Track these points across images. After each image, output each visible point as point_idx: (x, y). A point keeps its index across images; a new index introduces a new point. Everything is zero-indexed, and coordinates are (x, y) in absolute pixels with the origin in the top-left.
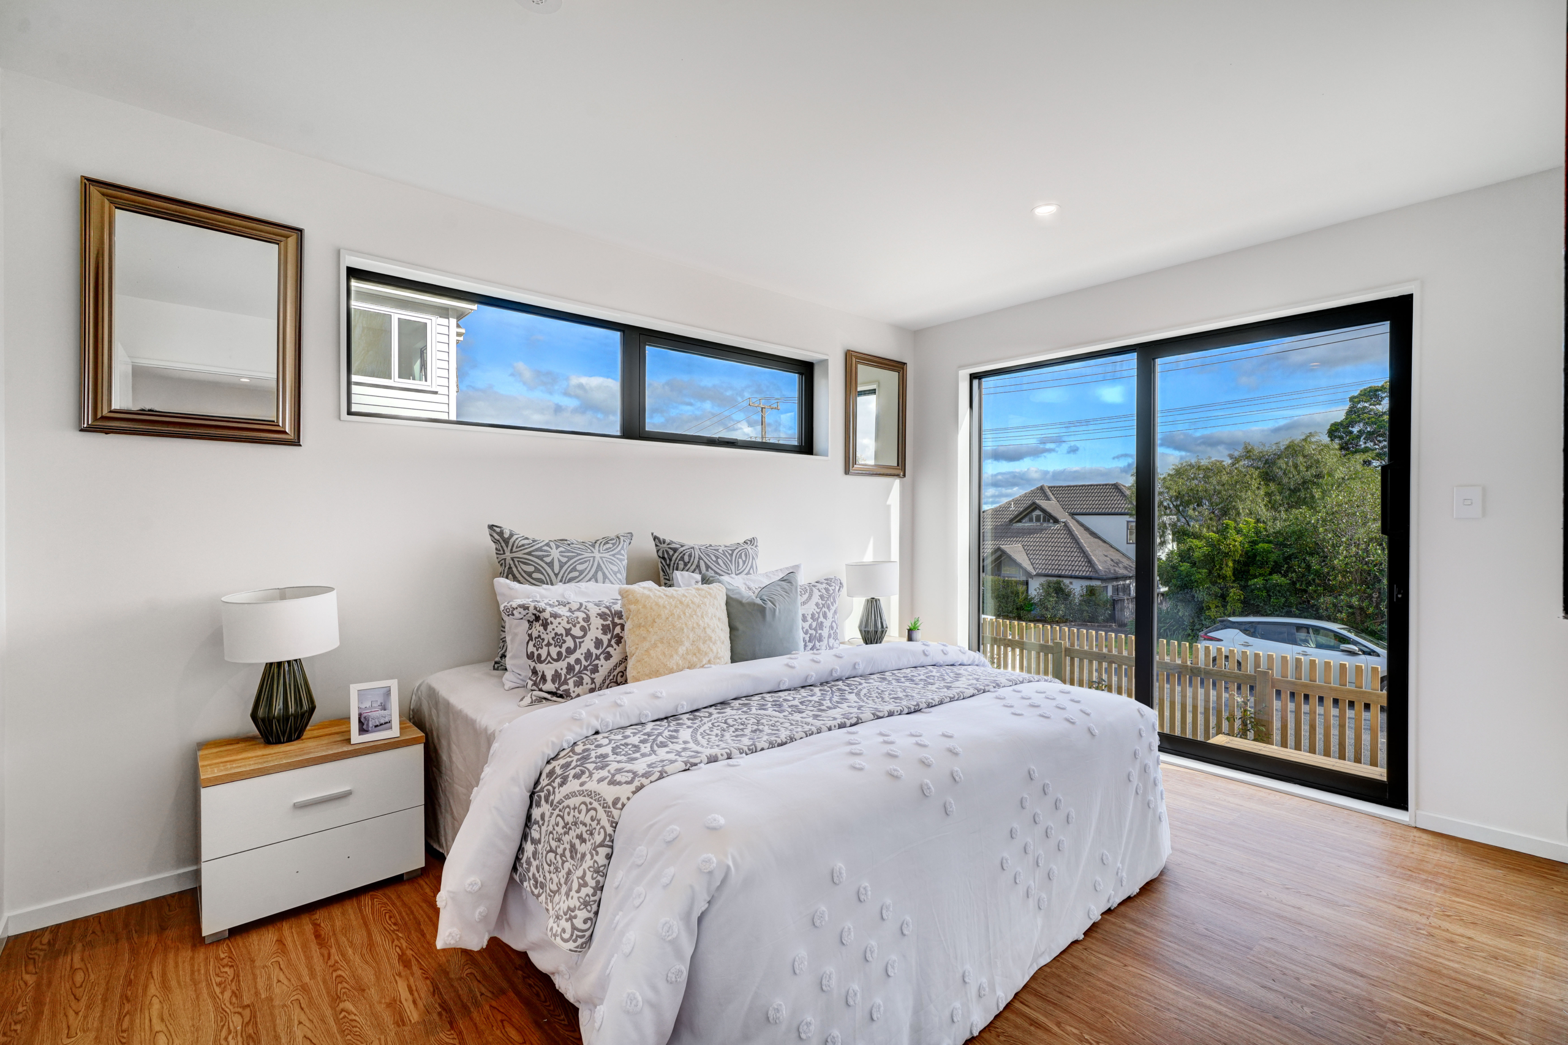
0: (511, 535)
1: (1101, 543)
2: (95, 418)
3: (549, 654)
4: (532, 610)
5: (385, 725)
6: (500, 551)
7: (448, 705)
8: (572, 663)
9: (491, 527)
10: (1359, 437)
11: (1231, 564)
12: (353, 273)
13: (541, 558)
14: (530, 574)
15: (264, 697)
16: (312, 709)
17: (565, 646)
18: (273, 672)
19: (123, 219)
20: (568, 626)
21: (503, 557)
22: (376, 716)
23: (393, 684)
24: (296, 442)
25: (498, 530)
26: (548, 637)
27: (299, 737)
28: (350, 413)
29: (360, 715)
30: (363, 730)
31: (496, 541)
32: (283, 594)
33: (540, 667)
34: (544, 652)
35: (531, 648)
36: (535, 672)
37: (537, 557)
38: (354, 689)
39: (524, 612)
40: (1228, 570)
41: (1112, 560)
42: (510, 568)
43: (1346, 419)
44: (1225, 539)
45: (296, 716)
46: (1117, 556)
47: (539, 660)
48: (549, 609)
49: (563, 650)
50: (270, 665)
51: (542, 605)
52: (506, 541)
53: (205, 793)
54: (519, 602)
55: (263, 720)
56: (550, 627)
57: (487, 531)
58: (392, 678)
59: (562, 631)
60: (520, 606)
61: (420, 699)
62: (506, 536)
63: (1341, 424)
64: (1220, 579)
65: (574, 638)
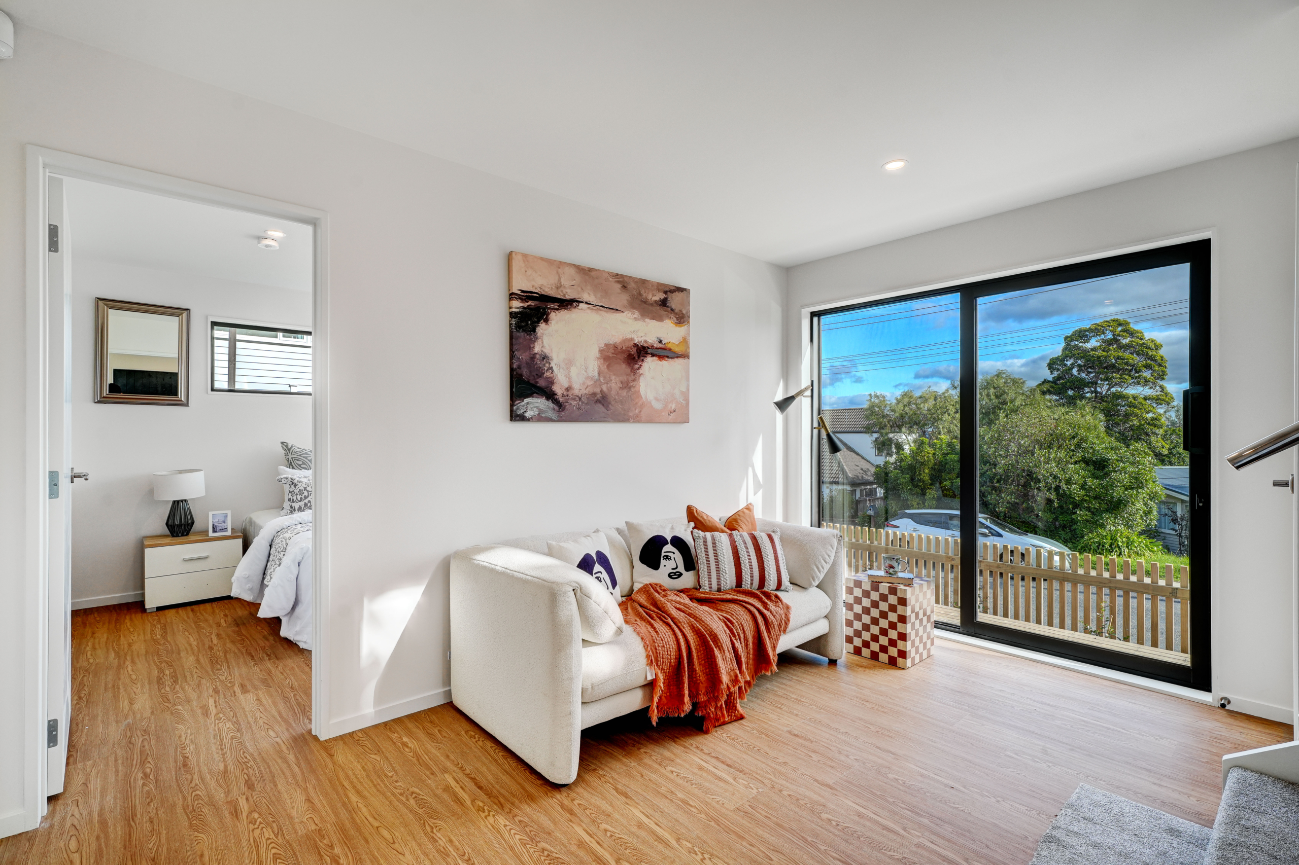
0: (292, 447)
1: (854, 455)
2: (101, 398)
3: (297, 499)
4: (289, 479)
5: (225, 530)
6: (286, 454)
7: (255, 523)
8: (307, 502)
9: (282, 443)
10: (1071, 369)
11: (927, 471)
12: (214, 324)
13: (306, 458)
14: (300, 465)
15: (172, 516)
16: (193, 523)
17: (303, 495)
18: (176, 504)
19: (112, 313)
20: (305, 486)
21: (287, 457)
22: (220, 525)
23: (229, 513)
24: (187, 405)
25: (286, 444)
26: (296, 491)
27: (187, 535)
28: (213, 390)
29: (213, 525)
30: (214, 531)
31: (285, 450)
32: (181, 472)
33: (293, 504)
34: (295, 498)
35: (290, 497)
36: (291, 507)
37: (304, 457)
38: (211, 514)
39: (287, 480)
40: (925, 474)
41: (862, 469)
42: (291, 462)
43: (1062, 354)
44: (921, 452)
45: (185, 525)
46: (865, 465)
47: (293, 502)
48: (297, 479)
49: (303, 497)
50: (174, 502)
51: (293, 477)
52: (289, 450)
53: (146, 550)
54: (285, 476)
55: (171, 526)
56: (297, 487)
57: (280, 445)
58: (228, 510)
59: (302, 488)
60: (284, 478)
61: (246, 524)
62: (289, 447)
63: (1057, 358)
64: (921, 482)
65: (308, 491)
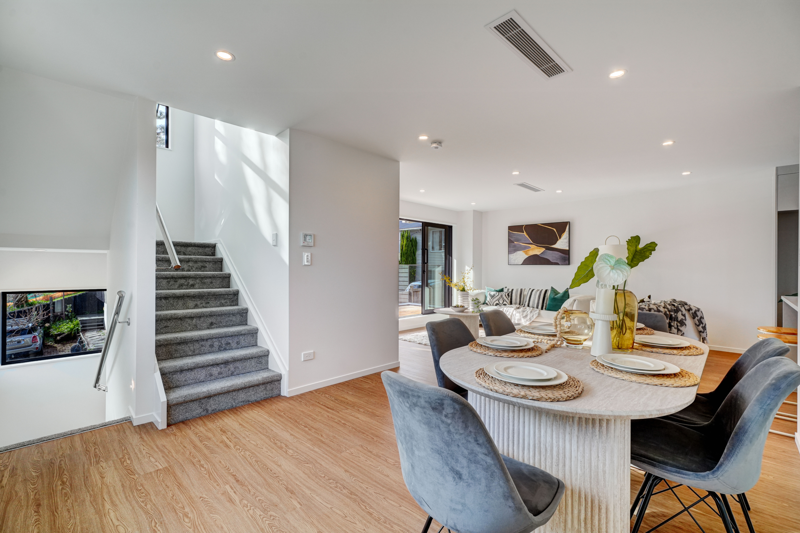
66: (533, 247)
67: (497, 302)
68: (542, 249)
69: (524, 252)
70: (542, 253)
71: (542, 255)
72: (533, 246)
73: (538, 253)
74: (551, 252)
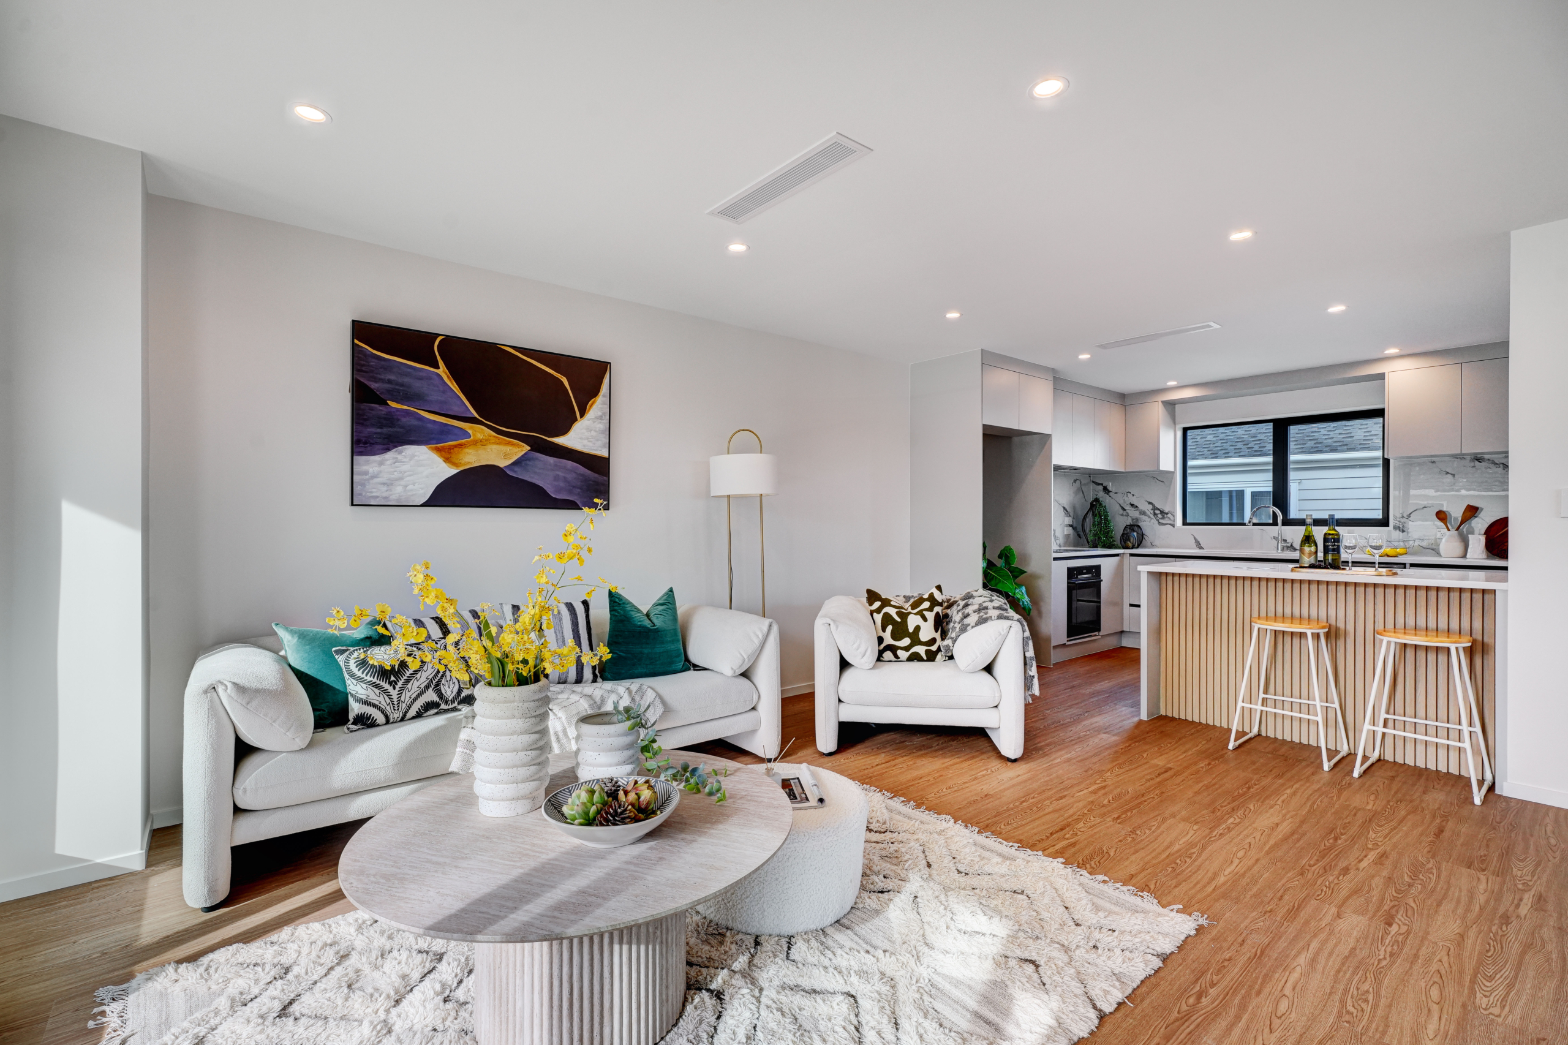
66: (480, 436)
67: (431, 696)
68: (519, 446)
69: (438, 450)
70: (515, 463)
71: (516, 469)
72: (478, 432)
73: (503, 463)
74: (551, 460)
